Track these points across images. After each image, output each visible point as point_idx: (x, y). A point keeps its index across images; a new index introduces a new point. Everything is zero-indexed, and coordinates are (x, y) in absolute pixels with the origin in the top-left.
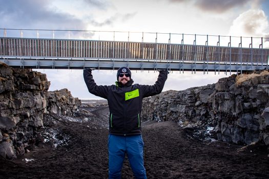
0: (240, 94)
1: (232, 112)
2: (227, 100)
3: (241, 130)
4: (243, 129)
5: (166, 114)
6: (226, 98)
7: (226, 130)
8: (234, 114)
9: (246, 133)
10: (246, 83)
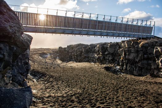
0: (142, 51)
1: (135, 59)
2: (132, 53)
3: (140, 68)
4: (141, 68)
5: (81, 58)
6: (132, 52)
7: (130, 68)
8: (136, 60)
9: (143, 70)
10: (146, 45)
